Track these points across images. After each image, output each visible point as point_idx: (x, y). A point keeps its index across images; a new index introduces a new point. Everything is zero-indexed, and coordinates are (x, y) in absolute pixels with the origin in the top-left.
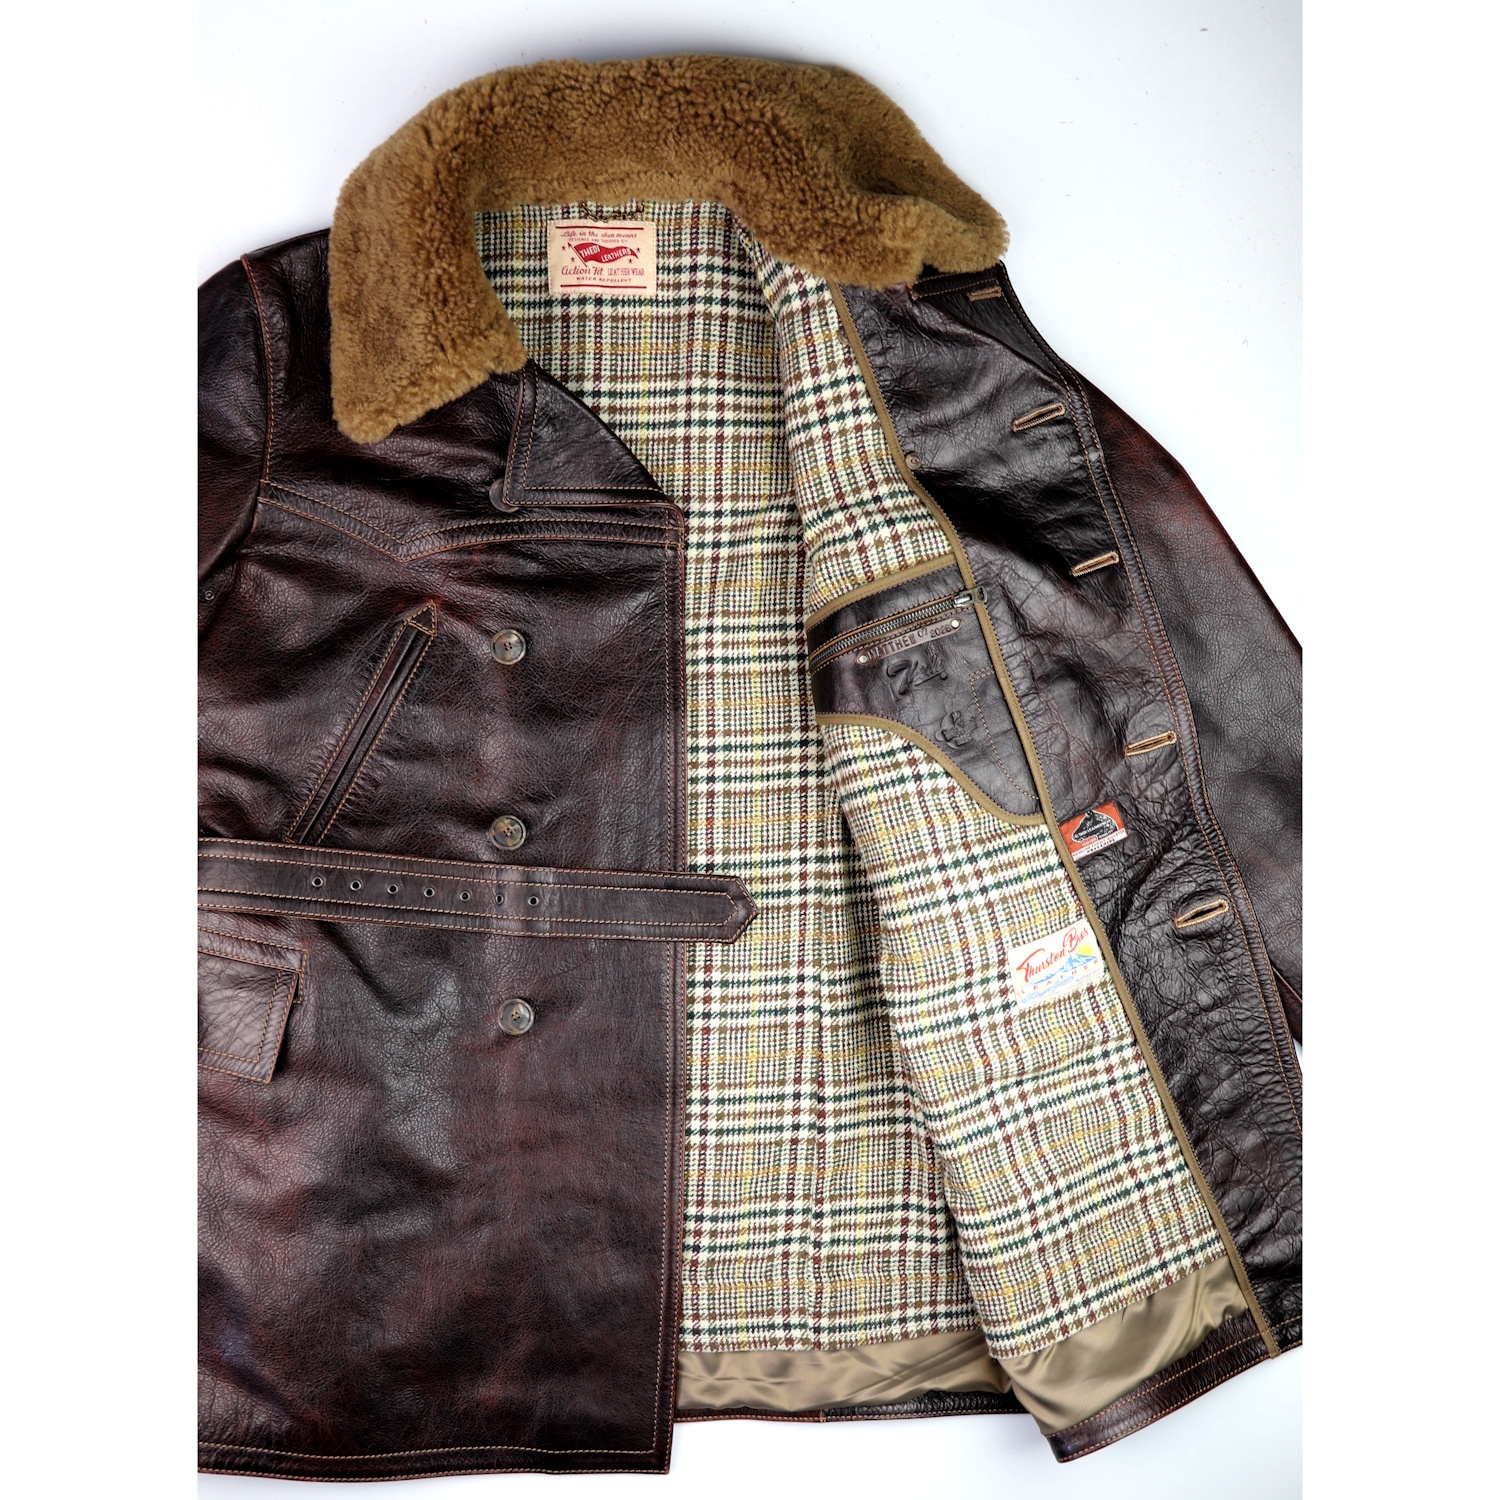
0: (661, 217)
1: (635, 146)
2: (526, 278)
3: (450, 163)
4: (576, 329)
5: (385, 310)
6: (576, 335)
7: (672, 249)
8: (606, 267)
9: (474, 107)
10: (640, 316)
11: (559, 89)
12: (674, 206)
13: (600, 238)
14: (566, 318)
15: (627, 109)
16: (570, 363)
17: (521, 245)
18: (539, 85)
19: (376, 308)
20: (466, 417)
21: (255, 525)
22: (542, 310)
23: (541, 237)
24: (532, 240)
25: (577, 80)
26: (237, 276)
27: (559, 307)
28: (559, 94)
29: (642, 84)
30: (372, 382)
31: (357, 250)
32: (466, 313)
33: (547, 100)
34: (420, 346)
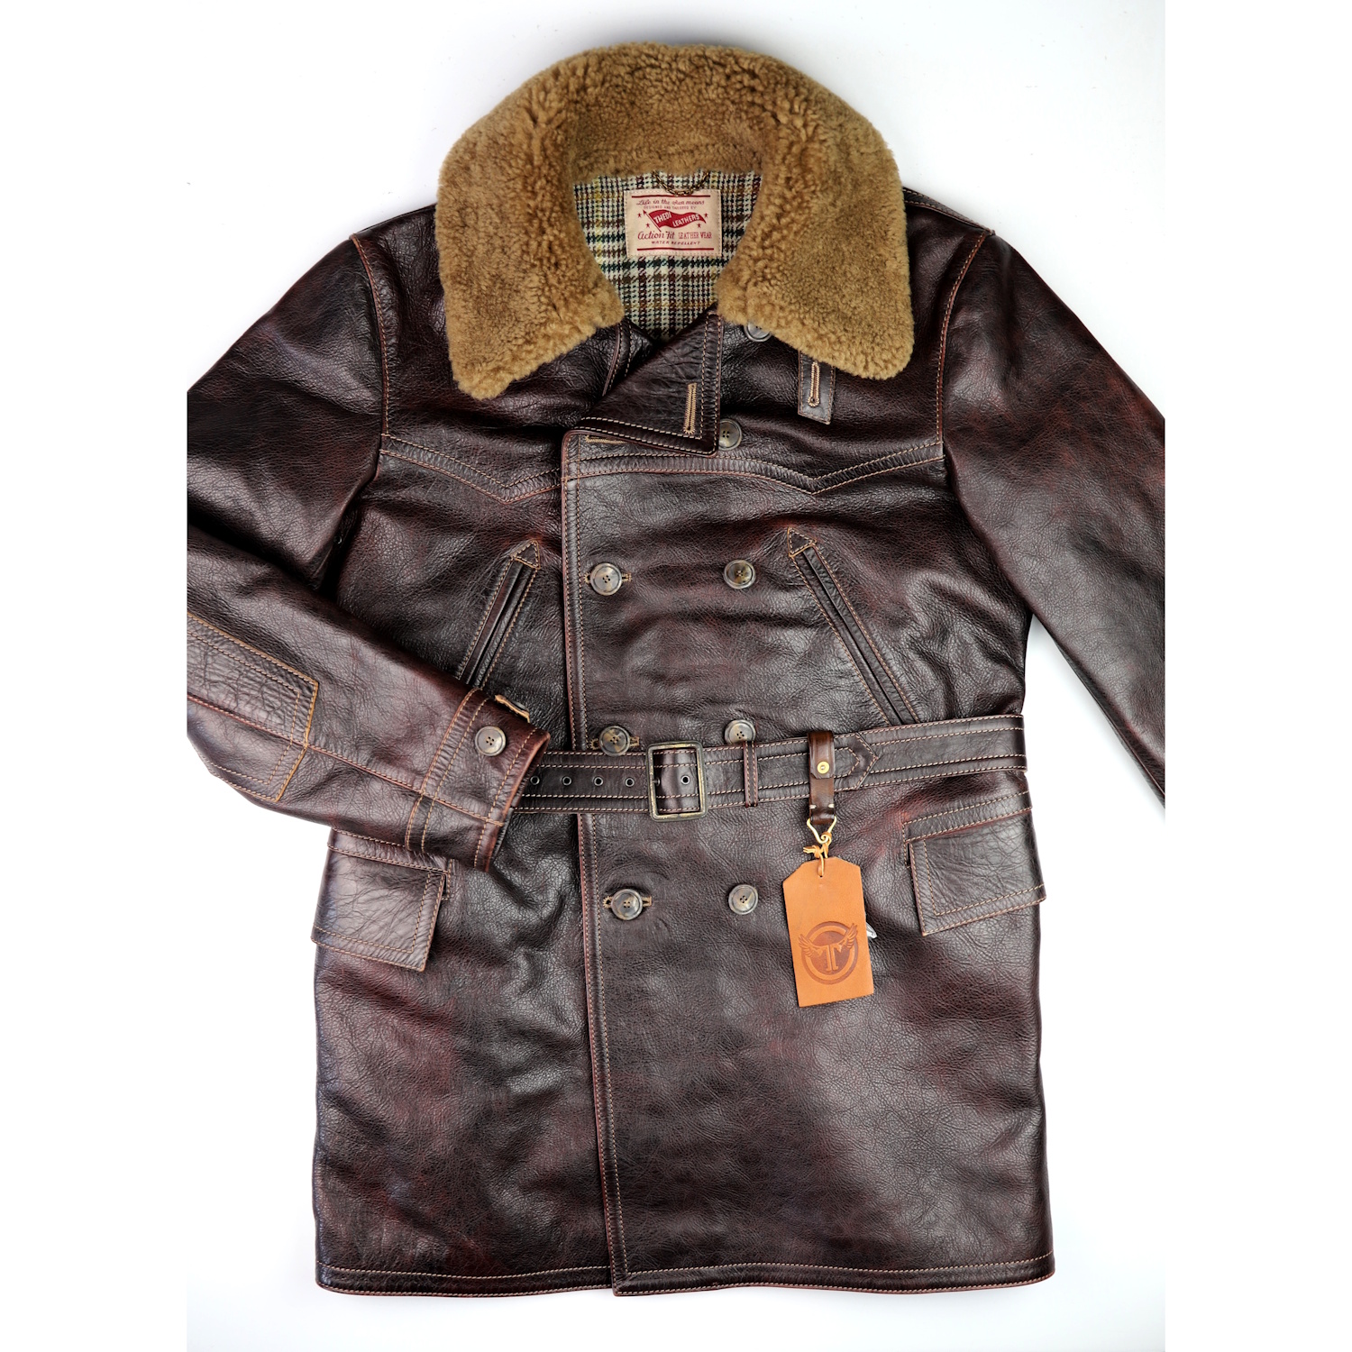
0: (726, 185)
1: (704, 123)
2: (606, 243)
3: (556, 139)
4: (652, 288)
5: (496, 278)
6: (652, 293)
7: (735, 214)
8: (677, 231)
9: (572, 88)
10: (708, 274)
11: (640, 68)
12: (737, 175)
13: (671, 205)
14: (642, 279)
15: (699, 86)
16: (648, 318)
17: (600, 214)
18: (623, 65)
19: (488, 276)
20: (560, 370)
21: (377, 475)
22: (621, 272)
23: (618, 206)
24: (610, 209)
25: (656, 59)
26: (350, 254)
27: (636, 268)
28: (641, 72)
29: (714, 62)
30: (488, 343)
31: (465, 225)
32: (577, 274)
33: (630, 79)
34: (534, 308)
